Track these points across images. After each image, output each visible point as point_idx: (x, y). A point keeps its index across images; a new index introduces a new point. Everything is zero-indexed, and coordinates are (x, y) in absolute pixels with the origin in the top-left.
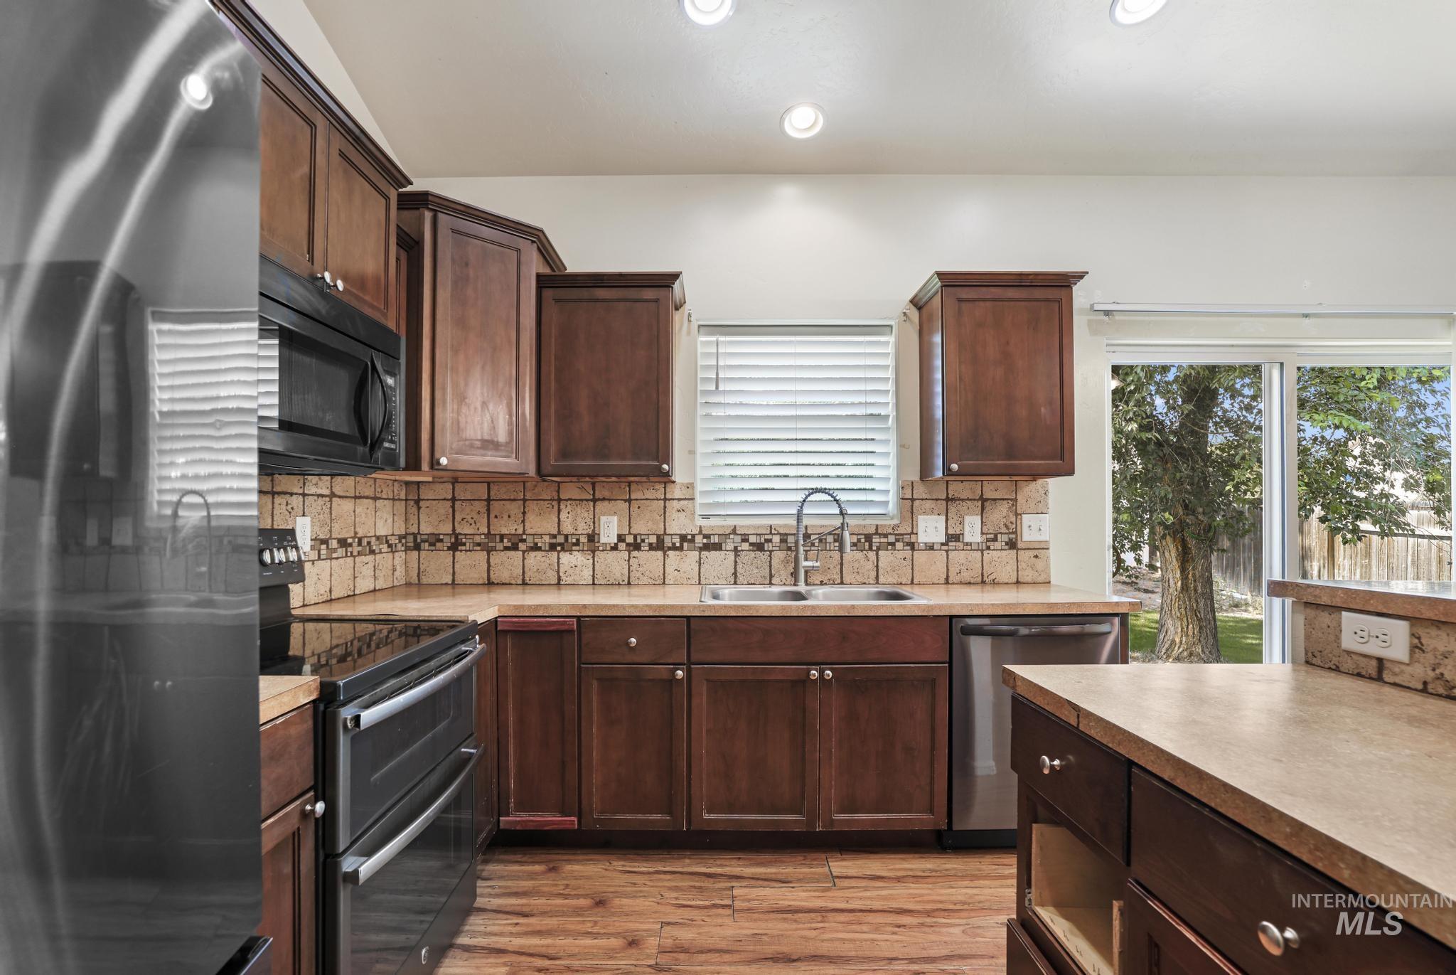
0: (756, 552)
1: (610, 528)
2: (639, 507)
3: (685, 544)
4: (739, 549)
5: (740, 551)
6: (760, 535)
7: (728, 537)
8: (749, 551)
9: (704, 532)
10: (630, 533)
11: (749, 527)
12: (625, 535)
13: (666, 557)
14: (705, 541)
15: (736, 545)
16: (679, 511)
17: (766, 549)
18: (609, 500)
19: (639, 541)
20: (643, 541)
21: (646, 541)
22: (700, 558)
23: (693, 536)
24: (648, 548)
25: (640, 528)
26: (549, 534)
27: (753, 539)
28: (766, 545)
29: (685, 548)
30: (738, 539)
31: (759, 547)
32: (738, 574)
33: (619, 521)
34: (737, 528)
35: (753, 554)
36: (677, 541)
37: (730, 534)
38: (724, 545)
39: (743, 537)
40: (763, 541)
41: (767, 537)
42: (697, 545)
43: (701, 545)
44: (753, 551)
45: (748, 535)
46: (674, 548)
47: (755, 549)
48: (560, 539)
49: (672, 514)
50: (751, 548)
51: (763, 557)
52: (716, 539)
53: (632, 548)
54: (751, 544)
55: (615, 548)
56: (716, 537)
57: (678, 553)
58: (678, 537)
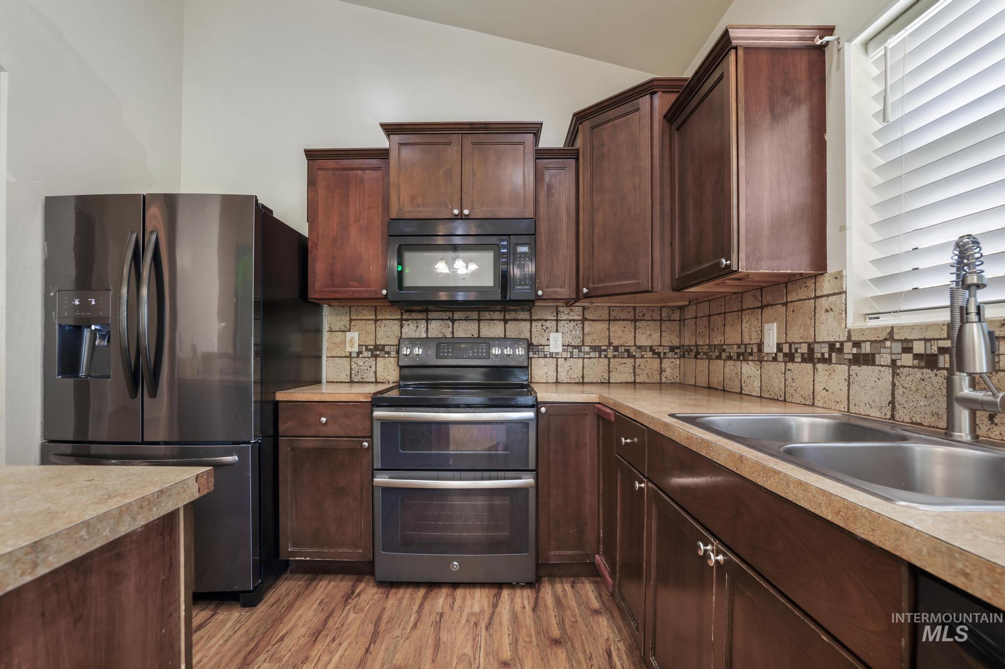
0: (925, 370)
1: (772, 338)
2: (793, 311)
3: (834, 355)
4: (899, 363)
5: (899, 367)
6: (930, 340)
7: (883, 344)
8: (913, 367)
9: (853, 338)
10: (786, 342)
11: (913, 327)
12: (783, 344)
13: (816, 372)
14: (855, 351)
15: (894, 357)
16: (827, 311)
17: (941, 365)
18: (772, 305)
19: (793, 351)
20: (796, 350)
21: (799, 351)
22: (849, 375)
23: (842, 344)
24: (799, 360)
25: (795, 335)
26: (737, 344)
27: (919, 348)
28: (941, 358)
29: (834, 361)
30: (898, 347)
31: (929, 361)
32: (896, 404)
33: (778, 328)
34: (895, 331)
35: (918, 373)
36: (825, 349)
37: (886, 340)
38: (877, 356)
39: (905, 345)
40: (935, 350)
41: (942, 344)
42: (846, 356)
43: (851, 357)
44: (920, 367)
45: (911, 341)
46: (824, 360)
47: (923, 364)
48: (742, 350)
49: (822, 316)
50: (916, 362)
51: (935, 380)
52: (866, 348)
53: (787, 359)
54: (917, 356)
55: (775, 359)
56: (868, 344)
57: (826, 366)
58: (827, 345)
